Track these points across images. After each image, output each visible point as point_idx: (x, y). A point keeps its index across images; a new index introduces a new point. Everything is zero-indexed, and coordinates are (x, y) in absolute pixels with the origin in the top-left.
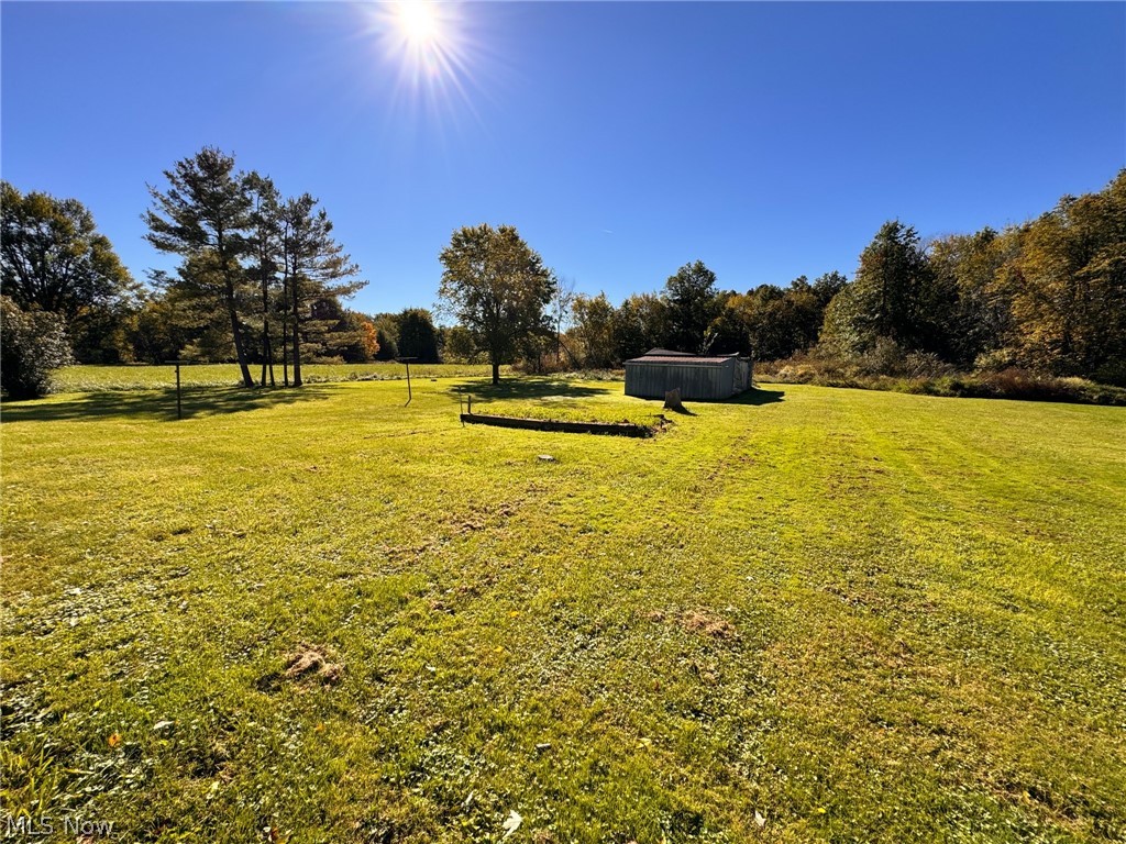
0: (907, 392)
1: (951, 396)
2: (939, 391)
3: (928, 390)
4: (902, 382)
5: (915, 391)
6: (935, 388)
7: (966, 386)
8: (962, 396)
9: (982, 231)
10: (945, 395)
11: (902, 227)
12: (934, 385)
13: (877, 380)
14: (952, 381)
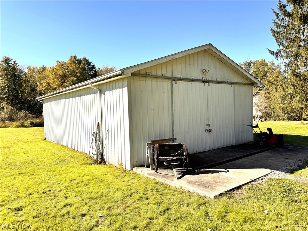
0: (15, 127)
1: (31, 127)
2: (26, 126)
3: (23, 126)
4: (14, 124)
5: (18, 127)
6: (25, 125)
7: (35, 123)
8: (34, 126)
9: (42, 66)
10: (28, 127)
11: (11, 60)
12: (25, 123)
13: (4, 123)
14: (30, 121)
